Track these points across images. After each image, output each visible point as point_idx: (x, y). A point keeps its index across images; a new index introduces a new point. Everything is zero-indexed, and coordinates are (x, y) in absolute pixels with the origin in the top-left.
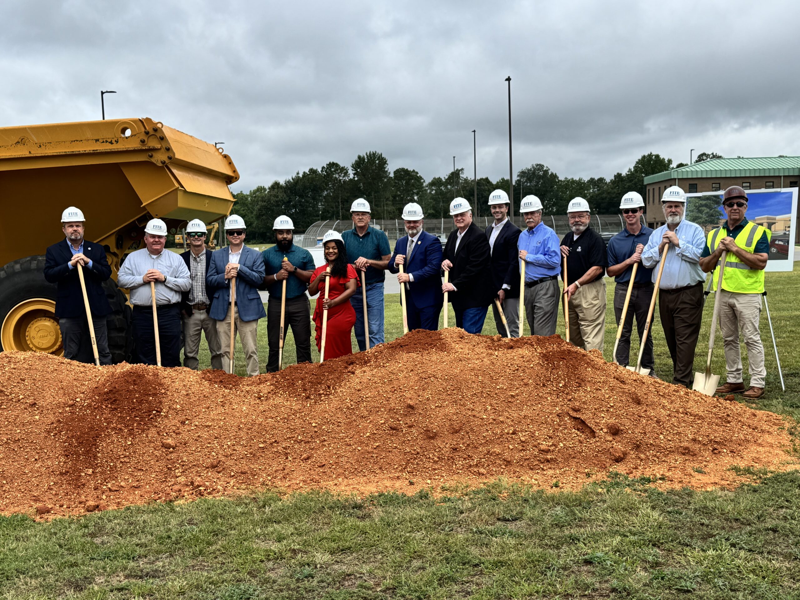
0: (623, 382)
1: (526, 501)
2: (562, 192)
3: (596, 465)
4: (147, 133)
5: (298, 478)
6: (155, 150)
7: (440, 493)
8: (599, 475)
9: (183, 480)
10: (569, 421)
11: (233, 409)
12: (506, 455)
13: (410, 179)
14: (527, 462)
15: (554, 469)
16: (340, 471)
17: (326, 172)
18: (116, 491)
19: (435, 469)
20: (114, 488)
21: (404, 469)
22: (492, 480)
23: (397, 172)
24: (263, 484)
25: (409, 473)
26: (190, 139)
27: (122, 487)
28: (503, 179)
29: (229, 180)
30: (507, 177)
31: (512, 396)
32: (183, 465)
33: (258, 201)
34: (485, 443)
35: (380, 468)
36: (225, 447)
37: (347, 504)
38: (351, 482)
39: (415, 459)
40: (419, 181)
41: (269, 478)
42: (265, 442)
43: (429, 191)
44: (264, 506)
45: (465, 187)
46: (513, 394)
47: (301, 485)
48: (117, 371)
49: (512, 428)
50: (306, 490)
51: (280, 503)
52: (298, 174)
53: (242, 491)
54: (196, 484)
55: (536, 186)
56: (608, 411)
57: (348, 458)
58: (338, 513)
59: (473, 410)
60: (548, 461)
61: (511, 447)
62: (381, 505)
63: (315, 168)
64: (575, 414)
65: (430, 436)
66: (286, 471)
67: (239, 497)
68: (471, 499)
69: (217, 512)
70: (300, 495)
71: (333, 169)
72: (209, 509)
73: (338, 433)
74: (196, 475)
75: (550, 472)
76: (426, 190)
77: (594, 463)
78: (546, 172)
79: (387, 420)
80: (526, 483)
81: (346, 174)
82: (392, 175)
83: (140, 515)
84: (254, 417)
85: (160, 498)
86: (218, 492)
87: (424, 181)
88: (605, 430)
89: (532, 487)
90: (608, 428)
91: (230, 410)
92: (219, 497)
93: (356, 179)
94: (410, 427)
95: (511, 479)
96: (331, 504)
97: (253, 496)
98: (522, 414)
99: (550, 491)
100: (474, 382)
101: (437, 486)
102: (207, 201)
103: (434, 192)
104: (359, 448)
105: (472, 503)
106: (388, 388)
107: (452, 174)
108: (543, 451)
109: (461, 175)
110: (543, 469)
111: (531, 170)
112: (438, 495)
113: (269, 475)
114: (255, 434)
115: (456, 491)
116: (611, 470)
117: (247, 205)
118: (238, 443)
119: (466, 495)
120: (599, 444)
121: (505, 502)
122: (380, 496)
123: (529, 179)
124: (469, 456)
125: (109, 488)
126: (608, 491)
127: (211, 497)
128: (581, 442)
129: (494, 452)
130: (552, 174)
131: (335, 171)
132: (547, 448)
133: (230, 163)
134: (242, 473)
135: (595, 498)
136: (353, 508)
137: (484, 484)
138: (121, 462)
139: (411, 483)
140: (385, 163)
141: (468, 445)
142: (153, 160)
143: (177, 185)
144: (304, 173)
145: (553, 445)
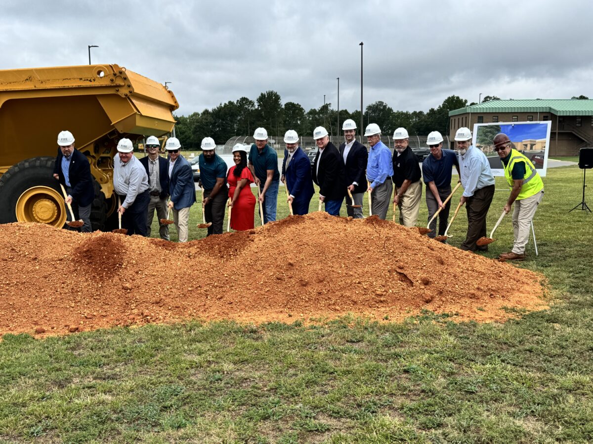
0: (432, 249)
1: (366, 329)
2: (395, 120)
3: (413, 305)
4: (115, 75)
5: (214, 311)
6: (120, 86)
7: (309, 323)
8: (415, 311)
9: (136, 311)
10: (396, 275)
11: (171, 264)
12: (354, 298)
13: (295, 110)
14: (368, 302)
15: (385, 307)
16: (243, 307)
17: (240, 104)
18: (90, 318)
19: (306, 307)
20: (89, 317)
21: (286, 306)
22: (344, 314)
23: (287, 105)
24: (190, 315)
25: (288, 308)
26: (145, 79)
27: (94, 315)
28: (356, 111)
29: (172, 108)
30: (359, 110)
31: (359, 258)
32: (137, 302)
33: (194, 122)
34: (340, 289)
35: (270, 305)
36: (165, 289)
37: (246, 329)
38: (249, 314)
39: (293, 299)
40: (301, 111)
41: (195, 311)
42: (192, 286)
43: (307, 118)
44: (190, 330)
45: (332, 116)
46: (359, 256)
47: (216, 316)
48: (93, 237)
49: (358, 280)
50: (219, 320)
51: (201, 328)
52: (221, 104)
53: (176, 320)
54: (145, 314)
55: (378, 116)
56: (422, 268)
57: (248, 298)
58: (240, 336)
59: (333, 267)
60: (381, 302)
61: (357, 292)
62: (269, 330)
63: (232, 101)
64: (399, 271)
65: (304, 284)
66: (206, 307)
67: (174, 323)
68: (329, 327)
69: (158, 334)
70: (215, 323)
71: (244, 102)
72: (153, 332)
73: (242, 281)
74: (145, 309)
75: (383, 309)
76: (306, 117)
77: (412, 304)
78: (385, 106)
79: (275, 274)
80: (366, 316)
81: (253, 105)
82: (283, 107)
83: (105, 335)
84: (185, 270)
85: (120, 324)
86: (160, 320)
87: (305, 111)
88: (420, 282)
89: (370, 319)
90: (422, 280)
91: (169, 264)
92: (160, 324)
93: (260, 109)
94: (290, 278)
95: (357, 314)
96: (236, 329)
97: (184, 323)
98: (366, 270)
99: (382, 322)
100: (333, 248)
101: (308, 317)
102: (157, 122)
103: (311, 119)
104: (256, 292)
105: (330, 330)
106: (276, 252)
107: (323, 106)
108: (378, 295)
109: (329, 108)
110: (378, 307)
111: (375, 105)
112: (307, 324)
113: (195, 309)
114: (185, 281)
115: (320, 321)
116: (423, 308)
117: (187, 125)
118: (174, 287)
119: (327, 324)
120: (415, 291)
121: (352, 330)
122: (269, 324)
123: (374, 111)
124: (329, 298)
125: (86, 317)
126: (421, 322)
127: (155, 323)
128: (403, 289)
129: (346, 295)
130: (389, 108)
131: (245, 103)
132: (381, 293)
133: (173, 97)
134: (176, 307)
135: (412, 327)
136: (251, 332)
137: (339, 317)
138: (94, 299)
139: (290, 316)
140: (279, 98)
141: (329, 291)
142: (119, 93)
143: (135, 111)
144: (225, 104)
145: (385, 291)
